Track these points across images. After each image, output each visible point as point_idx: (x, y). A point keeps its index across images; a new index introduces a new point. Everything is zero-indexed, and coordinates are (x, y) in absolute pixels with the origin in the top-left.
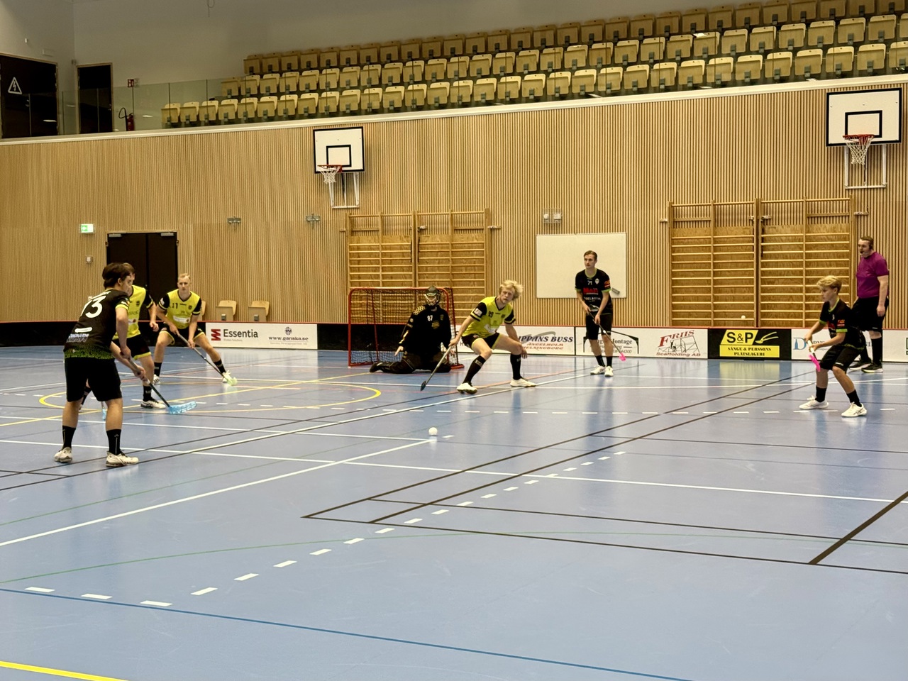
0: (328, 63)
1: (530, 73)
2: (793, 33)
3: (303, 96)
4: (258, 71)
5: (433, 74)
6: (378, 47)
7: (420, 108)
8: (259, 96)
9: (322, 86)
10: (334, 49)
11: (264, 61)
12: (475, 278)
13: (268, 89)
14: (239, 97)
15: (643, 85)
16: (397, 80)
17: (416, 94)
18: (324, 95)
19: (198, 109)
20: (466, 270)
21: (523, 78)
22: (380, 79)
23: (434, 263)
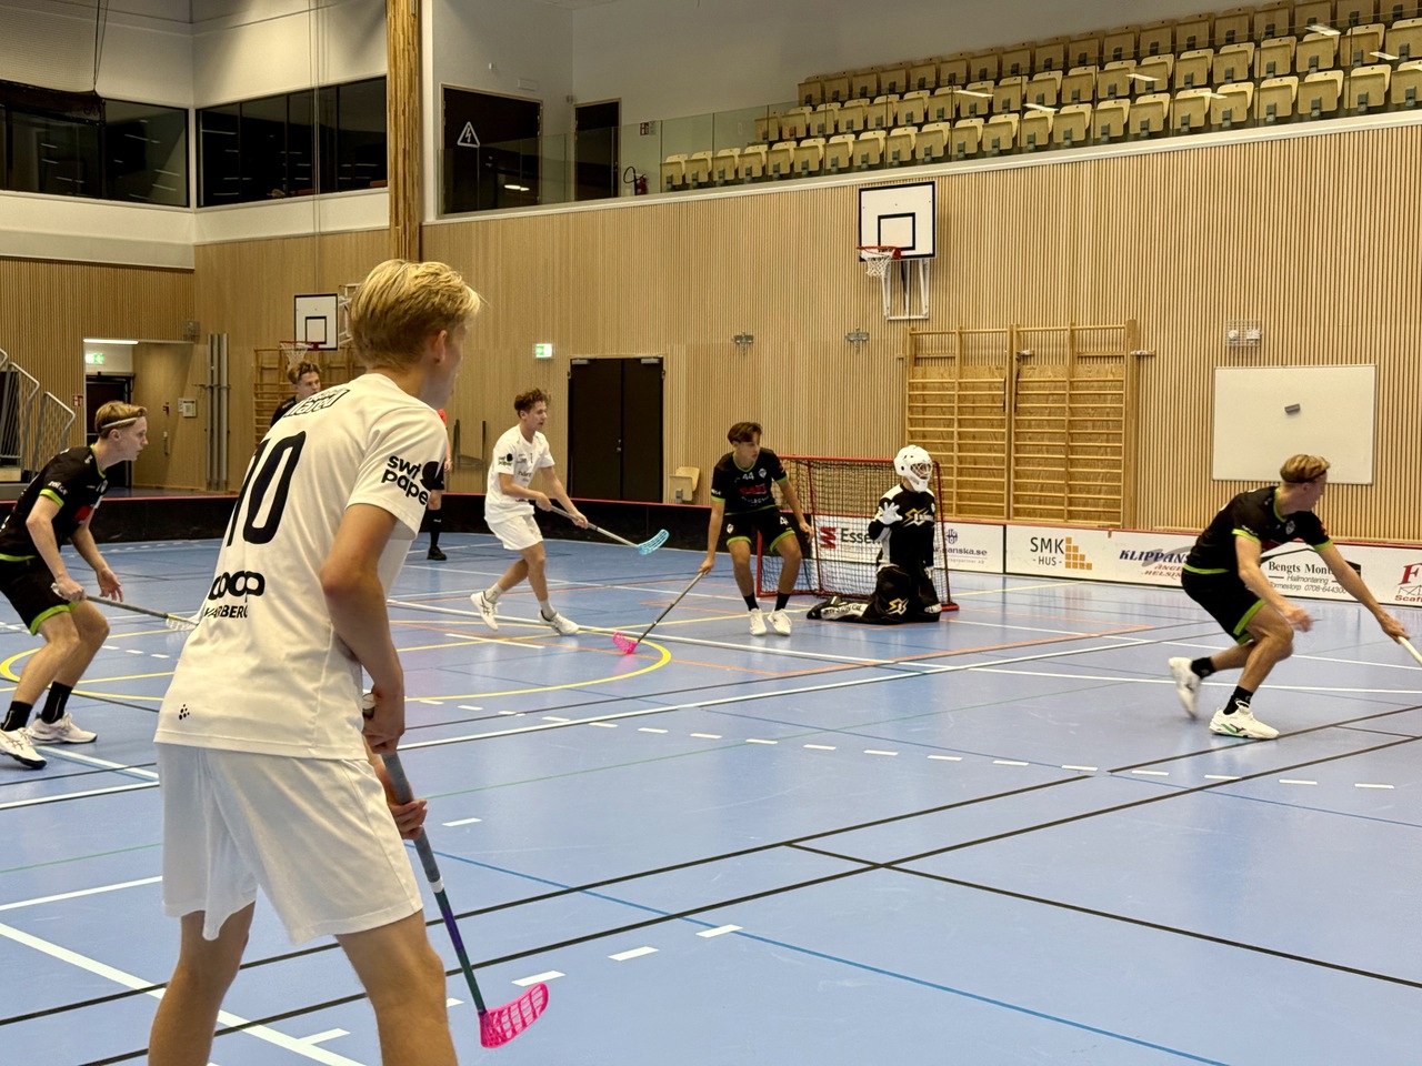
12: (1108, 441)
20: (1094, 426)
23: (1042, 414)
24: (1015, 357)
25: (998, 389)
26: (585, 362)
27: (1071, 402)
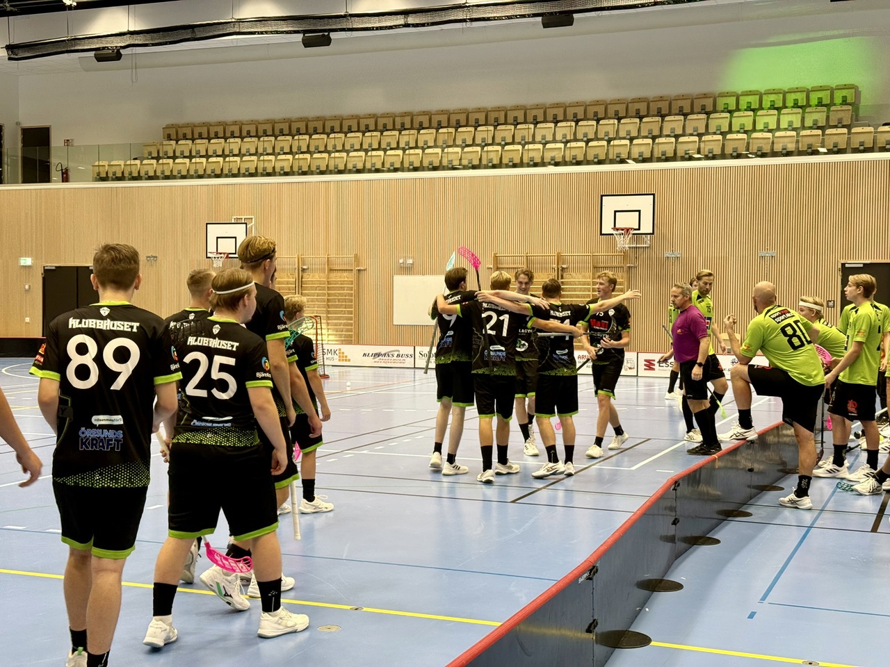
0: (232, 133)
1: (391, 149)
2: (587, 127)
3: (211, 160)
4: (175, 137)
5: (316, 146)
6: (273, 123)
7: (304, 173)
8: (174, 157)
9: (227, 152)
10: (238, 123)
11: (179, 129)
12: (345, 308)
13: (182, 153)
14: (158, 158)
15: (476, 162)
16: (287, 150)
17: (301, 162)
18: (227, 159)
19: (123, 166)
20: (339, 301)
21: (385, 153)
22: (274, 148)
23: (314, 296)
24: (300, 269)
25: (291, 284)
26: (54, 268)
27: (328, 290)
